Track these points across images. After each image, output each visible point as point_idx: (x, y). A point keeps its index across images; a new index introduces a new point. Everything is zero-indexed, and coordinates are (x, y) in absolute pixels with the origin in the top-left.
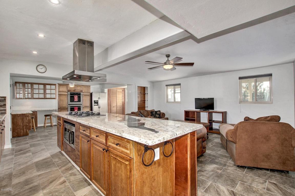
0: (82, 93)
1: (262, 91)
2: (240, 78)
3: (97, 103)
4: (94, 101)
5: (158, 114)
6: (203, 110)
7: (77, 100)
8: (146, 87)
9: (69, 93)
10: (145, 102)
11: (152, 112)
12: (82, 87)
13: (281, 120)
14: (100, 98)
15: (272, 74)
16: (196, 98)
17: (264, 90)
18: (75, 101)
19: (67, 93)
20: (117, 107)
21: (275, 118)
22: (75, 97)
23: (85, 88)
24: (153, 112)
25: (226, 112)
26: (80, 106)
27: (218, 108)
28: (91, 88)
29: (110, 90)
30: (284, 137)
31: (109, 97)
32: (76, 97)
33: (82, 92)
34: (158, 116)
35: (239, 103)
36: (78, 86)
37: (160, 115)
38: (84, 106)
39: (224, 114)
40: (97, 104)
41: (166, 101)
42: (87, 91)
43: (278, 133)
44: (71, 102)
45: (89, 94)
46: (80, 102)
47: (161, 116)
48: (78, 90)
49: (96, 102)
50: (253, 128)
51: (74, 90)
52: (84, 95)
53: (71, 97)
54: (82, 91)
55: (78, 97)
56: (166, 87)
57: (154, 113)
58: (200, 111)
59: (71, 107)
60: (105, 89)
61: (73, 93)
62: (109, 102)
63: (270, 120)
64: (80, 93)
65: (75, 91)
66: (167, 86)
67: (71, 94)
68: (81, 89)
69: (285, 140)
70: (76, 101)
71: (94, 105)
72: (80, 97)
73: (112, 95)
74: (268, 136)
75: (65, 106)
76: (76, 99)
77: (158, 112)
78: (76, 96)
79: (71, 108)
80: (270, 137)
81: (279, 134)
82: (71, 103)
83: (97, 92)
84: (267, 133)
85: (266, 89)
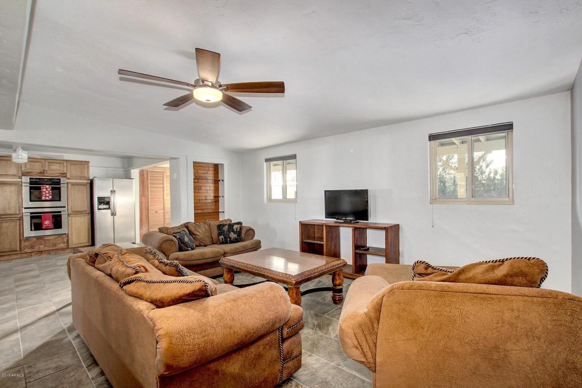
0: (63, 180)
1: (492, 175)
2: (432, 137)
3: (108, 203)
4: (99, 198)
5: (234, 232)
6: (342, 221)
7: (51, 197)
8: (220, 164)
9: (26, 179)
10: (218, 201)
11: (220, 225)
12: (65, 164)
13: (548, 276)
14: (115, 191)
15: (512, 125)
16: (327, 191)
17: (496, 173)
18: (43, 198)
19: (20, 180)
20: (164, 211)
21: (525, 270)
22: (44, 190)
23: (73, 167)
24: (224, 225)
25: (396, 228)
26: (60, 212)
27: (379, 215)
28: (90, 168)
29: (145, 173)
30: (563, 356)
31: (143, 189)
32: (46, 189)
33: (66, 177)
34: (235, 236)
35: (431, 204)
36: (52, 163)
37: (239, 233)
38: (70, 211)
39: (392, 232)
40: (107, 206)
41: (267, 198)
42: (79, 174)
43: (539, 338)
44: (31, 201)
45: (86, 181)
46: (60, 200)
47: (243, 235)
48: (52, 172)
49: (105, 202)
50: (438, 314)
51: (42, 173)
52: (70, 186)
53: (31, 188)
54: (64, 175)
55: (53, 189)
56: (265, 163)
57: (226, 228)
58: (336, 222)
59: (31, 213)
60: (132, 171)
61: (36, 179)
62: (143, 201)
63: (505, 276)
64: (60, 179)
65: (45, 175)
66: (267, 160)
67: (31, 183)
68: (62, 168)
69: (569, 368)
70: (47, 198)
71: (99, 209)
72: (59, 189)
73: (150, 183)
74: (497, 348)
75: (13, 213)
76: (48, 195)
77: (235, 227)
78: (47, 186)
79: (31, 216)
80: (505, 350)
81: (542, 340)
82: (31, 203)
83: (107, 177)
84: (495, 335)
85: (498, 172)
